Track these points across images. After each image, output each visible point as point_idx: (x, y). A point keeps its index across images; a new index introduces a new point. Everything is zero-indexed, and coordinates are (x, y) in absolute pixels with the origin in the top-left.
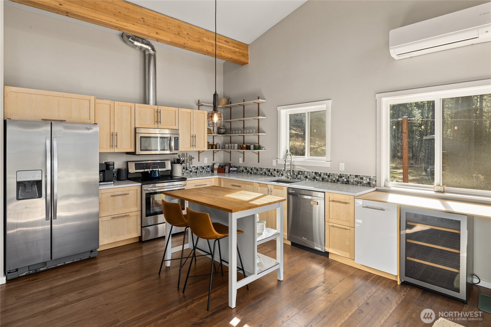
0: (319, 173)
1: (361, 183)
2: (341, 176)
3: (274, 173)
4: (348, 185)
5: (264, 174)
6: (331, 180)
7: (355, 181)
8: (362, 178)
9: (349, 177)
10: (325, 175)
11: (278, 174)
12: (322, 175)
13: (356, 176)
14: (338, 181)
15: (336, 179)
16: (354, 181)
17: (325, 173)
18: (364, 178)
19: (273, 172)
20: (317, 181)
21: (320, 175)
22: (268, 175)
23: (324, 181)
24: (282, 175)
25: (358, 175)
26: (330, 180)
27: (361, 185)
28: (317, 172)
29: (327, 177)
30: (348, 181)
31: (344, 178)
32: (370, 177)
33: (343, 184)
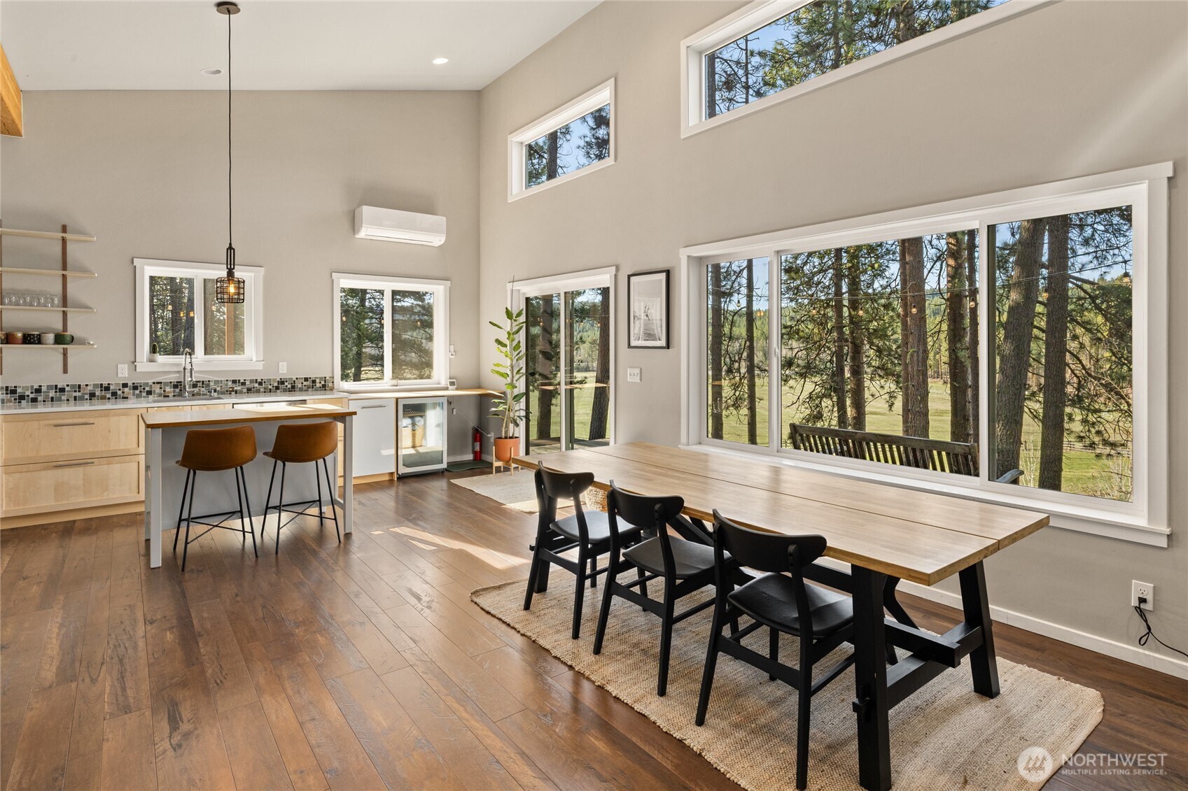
0: (242, 381)
1: (313, 388)
2: (282, 382)
3: (123, 392)
4: (293, 392)
5: (87, 397)
6: (265, 388)
7: (305, 385)
8: (314, 382)
9: (294, 381)
10: (254, 383)
11: (137, 392)
12: (248, 383)
13: (306, 379)
14: (277, 388)
15: (273, 386)
16: (302, 385)
17: (254, 379)
18: (318, 381)
19: (120, 390)
20: (236, 393)
21: (244, 384)
22: (103, 398)
23: (251, 393)
24: (149, 393)
25: (308, 377)
26: (262, 390)
27: (313, 390)
28: (237, 379)
29: (256, 385)
30: (293, 387)
31: (286, 384)
32: (324, 378)
33: (285, 391)
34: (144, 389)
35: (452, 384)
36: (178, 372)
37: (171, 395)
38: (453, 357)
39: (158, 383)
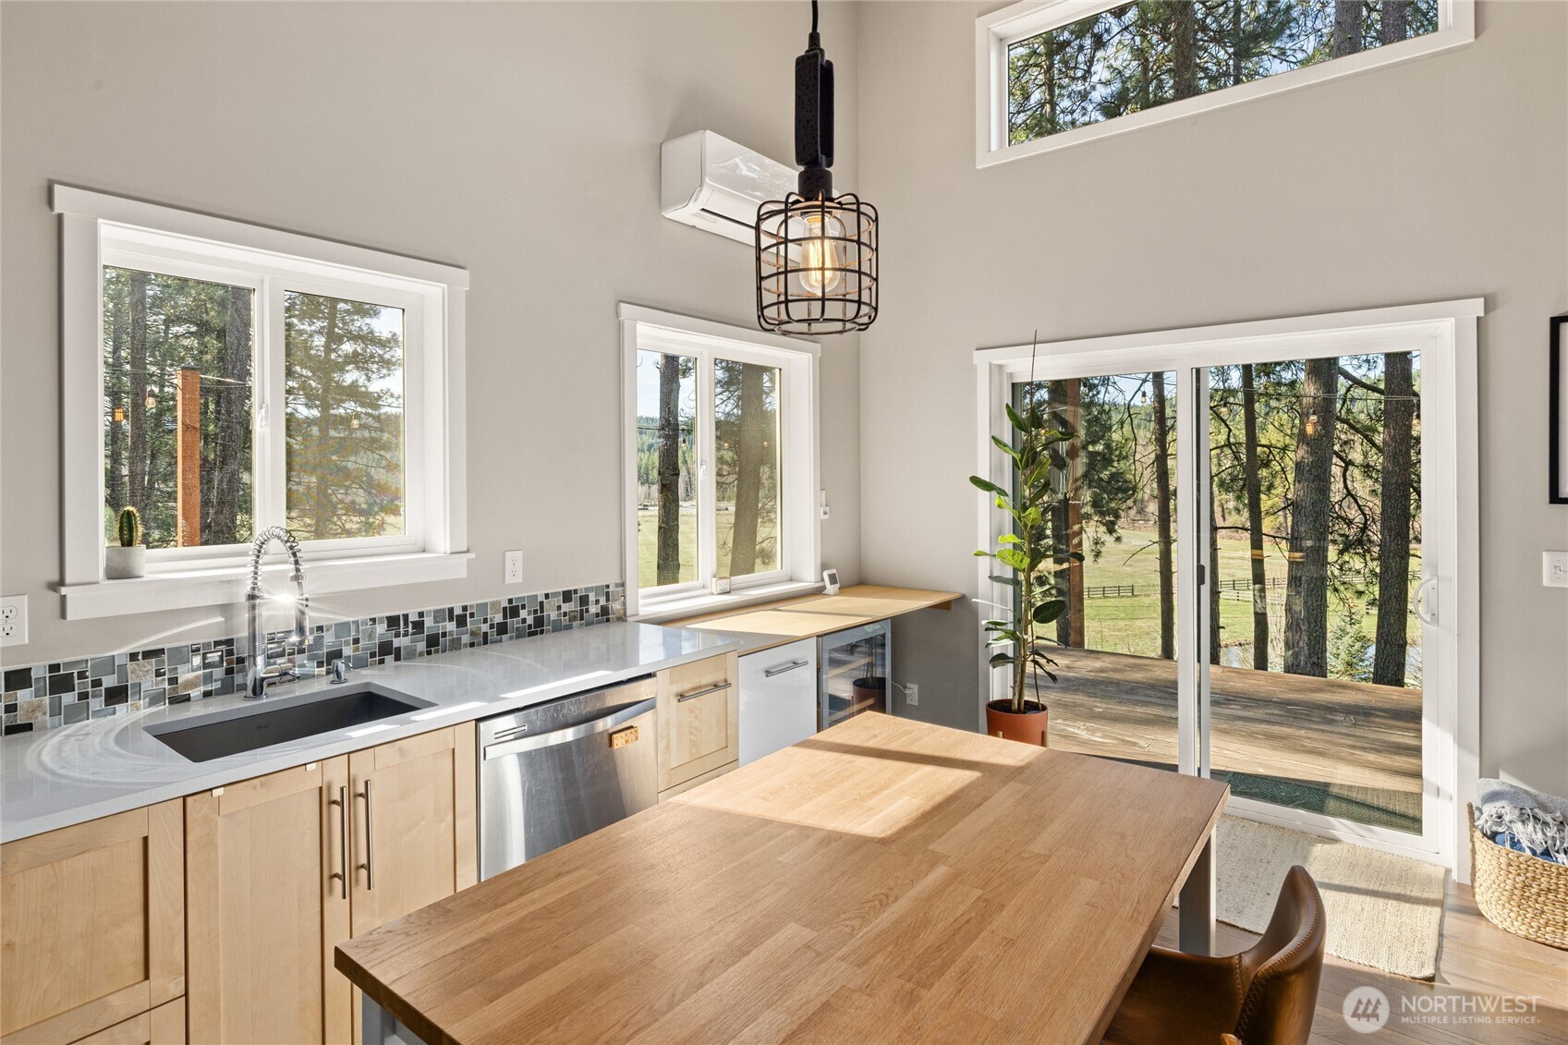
0: (413, 618)
1: (582, 619)
2: (512, 611)
3: (12, 710)
4: (539, 636)
6: (473, 634)
7: (565, 614)
8: (584, 600)
9: (542, 603)
10: (444, 620)
11: (69, 698)
12: (429, 622)
13: (567, 596)
14: (502, 629)
15: (492, 626)
16: (559, 615)
17: (443, 610)
18: (592, 598)
20: (398, 658)
21: (419, 626)
23: (437, 652)
24: (116, 696)
25: (572, 588)
27: (581, 625)
28: (401, 613)
29: (451, 626)
30: (539, 622)
31: (523, 614)
32: (608, 586)
33: (521, 640)
34: (97, 683)
36: (226, 609)
37: (195, 693)
38: (826, 517)
39: (148, 655)
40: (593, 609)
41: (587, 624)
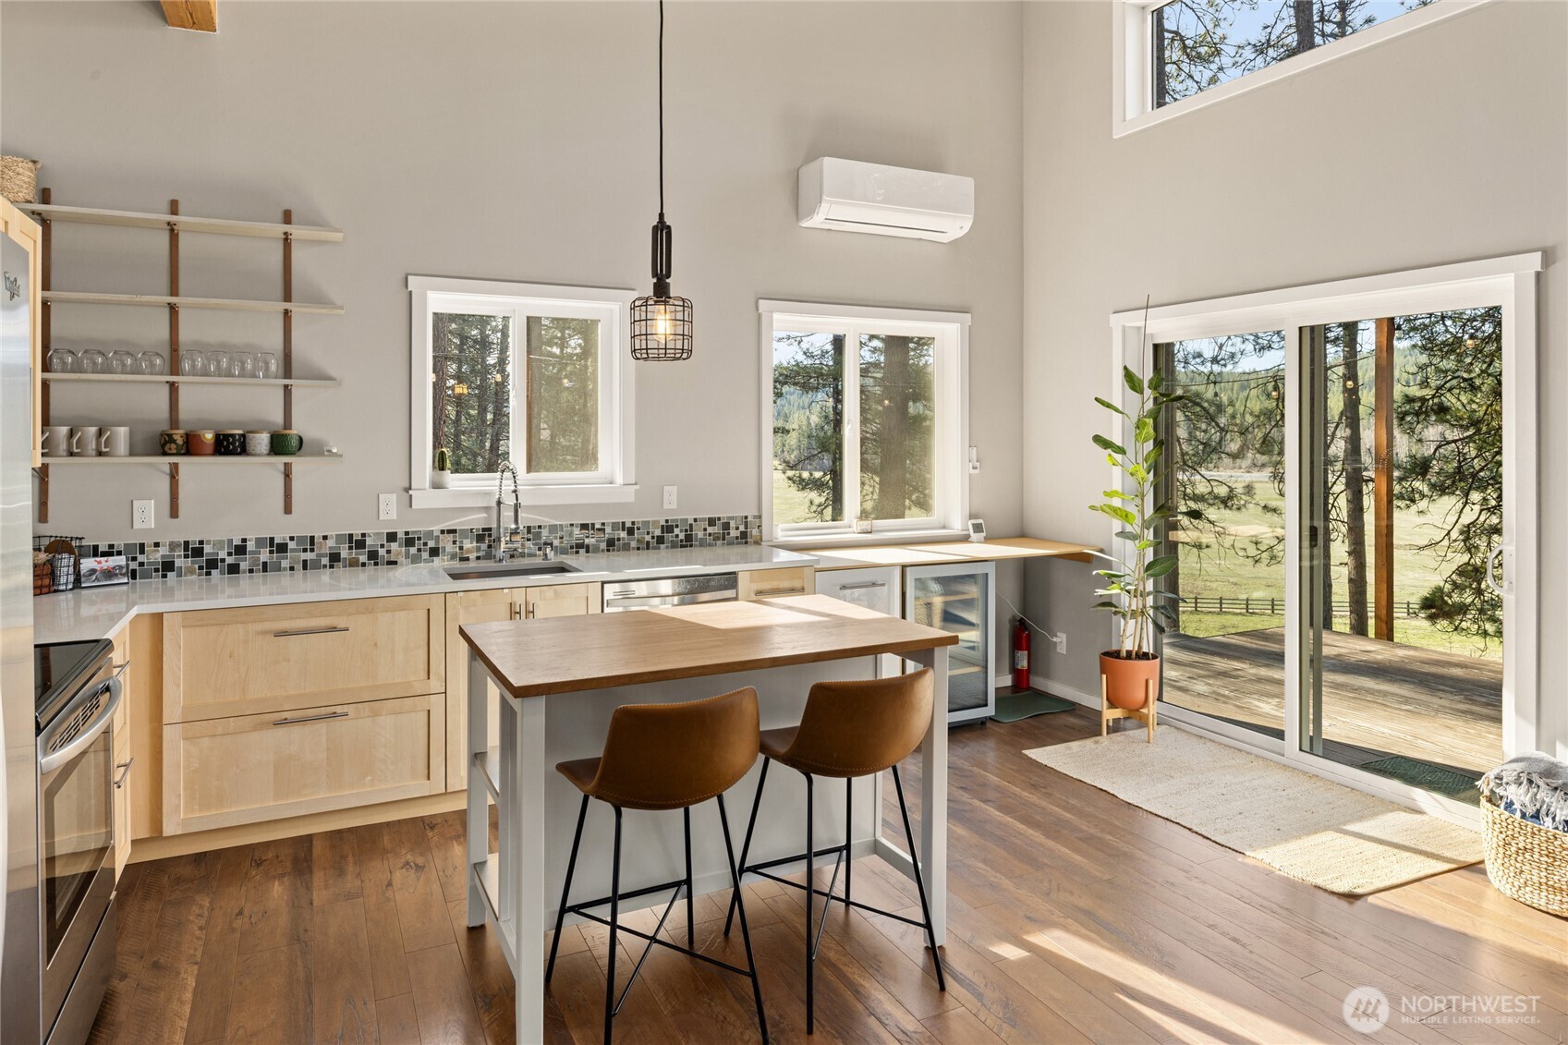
0: (598, 526)
1: (724, 539)
2: (668, 528)
3: (389, 552)
4: (689, 548)
5: (326, 561)
6: (638, 541)
7: (710, 535)
8: (726, 526)
9: (691, 525)
10: (619, 530)
11: (413, 550)
12: (608, 530)
13: (712, 522)
14: (660, 540)
15: (653, 537)
16: (705, 535)
17: (618, 523)
18: (732, 524)
19: (382, 546)
20: (588, 551)
21: (601, 532)
22: (354, 563)
23: (614, 550)
24: (434, 552)
25: (716, 516)
27: (723, 544)
28: (590, 522)
29: (623, 534)
30: (689, 538)
31: (677, 531)
32: (746, 517)
33: (675, 550)
34: (425, 544)
35: (978, 528)
36: (487, 509)
37: (473, 556)
38: (977, 471)
39: (450, 532)
40: (734, 533)
41: (728, 544)
